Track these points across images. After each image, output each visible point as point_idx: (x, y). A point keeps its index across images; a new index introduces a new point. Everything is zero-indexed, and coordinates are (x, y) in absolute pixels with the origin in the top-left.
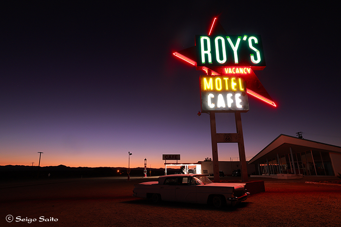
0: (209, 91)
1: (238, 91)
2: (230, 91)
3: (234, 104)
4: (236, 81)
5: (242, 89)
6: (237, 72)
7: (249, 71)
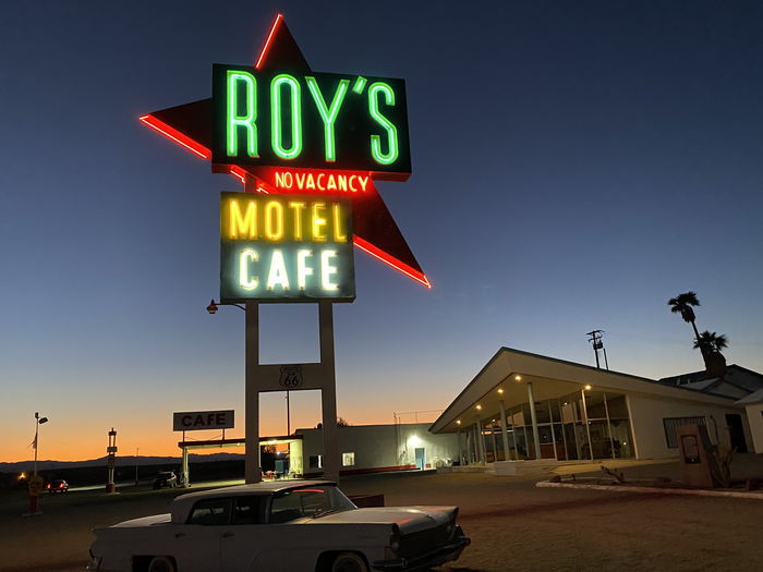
0: (244, 241)
1: (330, 241)
2: (308, 241)
3: (315, 279)
4: (326, 213)
5: (340, 237)
6: (329, 187)
7: (363, 184)
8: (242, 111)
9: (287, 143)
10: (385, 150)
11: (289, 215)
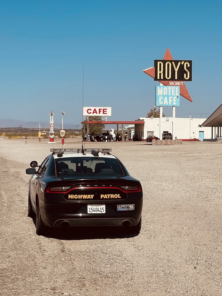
0: (160, 96)
1: (175, 96)
2: (171, 95)
3: (172, 102)
6: (176, 84)
7: (182, 83)
8: (160, 70)
9: (168, 76)
10: (187, 77)
11: (168, 90)
